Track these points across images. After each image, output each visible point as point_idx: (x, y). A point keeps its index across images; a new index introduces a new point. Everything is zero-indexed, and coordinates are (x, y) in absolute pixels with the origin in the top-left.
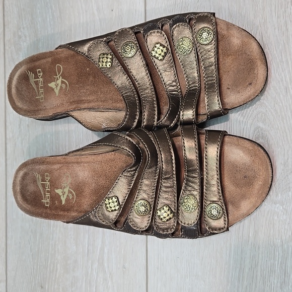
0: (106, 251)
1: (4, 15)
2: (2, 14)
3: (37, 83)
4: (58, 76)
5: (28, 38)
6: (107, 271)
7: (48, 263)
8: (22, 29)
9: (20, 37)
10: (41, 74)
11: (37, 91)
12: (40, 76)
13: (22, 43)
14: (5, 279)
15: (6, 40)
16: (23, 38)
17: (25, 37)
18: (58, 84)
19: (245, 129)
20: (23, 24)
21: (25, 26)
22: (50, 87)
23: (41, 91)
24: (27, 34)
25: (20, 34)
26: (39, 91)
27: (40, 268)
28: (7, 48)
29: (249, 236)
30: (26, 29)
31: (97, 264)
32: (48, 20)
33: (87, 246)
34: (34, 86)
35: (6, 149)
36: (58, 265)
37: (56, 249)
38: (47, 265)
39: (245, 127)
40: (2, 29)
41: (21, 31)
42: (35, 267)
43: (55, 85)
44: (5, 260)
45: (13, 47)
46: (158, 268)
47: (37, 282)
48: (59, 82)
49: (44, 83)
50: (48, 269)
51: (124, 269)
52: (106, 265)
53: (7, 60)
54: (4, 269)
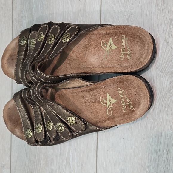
0: (71, 154)
1: (13, 3)
2: (12, 2)
3: (126, 101)
4: (110, 107)
5: (27, 18)
6: (71, 167)
7: (35, 159)
8: (23, 12)
9: (22, 17)
10: (123, 108)
11: (125, 95)
12: (124, 107)
13: (23, 21)
14: (10, 167)
15: (13, 19)
16: (24, 17)
17: (25, 17)
18: (109, 101)
19: (164, 81)
20: (24, 8)
21: (25, 10)
22: (115, 99)
23: (121, 96)
24: (26, 15)
25: (22, 15)
26: (123, 95)
27: (31, 161)
28: (14, 23)
29: (164, 152)
30: (26, 12)
31: (65, 162)
32: (40, 6)
33: (59, 150)
34: (128, 99)
35: (12, 87)
36: (42, 161)
37: (41, 151)
38: (35, 161)
39: (164, 80)
40: (12, 11)
41: (23, 13)
42: (28, 161)
43: (111, 101)
44: (10, 156)
45: (18, 23)
46: (103, 168)
47: (29, 170)
48: (108, 103)
49: (120, 102)
50: (36, 163)
51: (82, 167)
52: (71, 163)
53: (14, 31)
54: (9, 161)
